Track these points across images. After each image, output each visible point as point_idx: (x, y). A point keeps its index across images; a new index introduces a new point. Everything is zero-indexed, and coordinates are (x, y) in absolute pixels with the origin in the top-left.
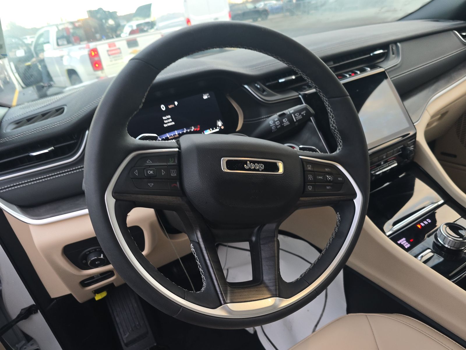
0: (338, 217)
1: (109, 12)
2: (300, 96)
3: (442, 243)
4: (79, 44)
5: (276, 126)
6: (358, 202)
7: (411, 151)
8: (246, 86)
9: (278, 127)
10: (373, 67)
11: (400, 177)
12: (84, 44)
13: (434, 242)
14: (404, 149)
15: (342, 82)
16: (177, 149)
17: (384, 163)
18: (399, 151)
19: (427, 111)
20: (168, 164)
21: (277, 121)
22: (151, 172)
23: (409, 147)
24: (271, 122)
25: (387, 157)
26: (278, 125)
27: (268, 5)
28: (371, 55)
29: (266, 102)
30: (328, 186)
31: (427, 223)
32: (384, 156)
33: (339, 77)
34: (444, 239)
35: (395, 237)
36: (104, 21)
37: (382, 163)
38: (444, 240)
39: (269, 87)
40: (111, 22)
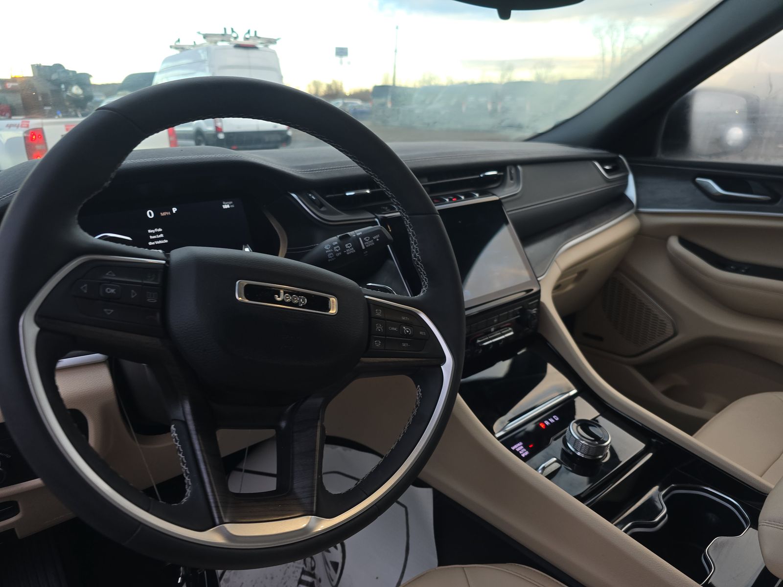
0: (419, 393)
1: (74, 72)
2: (376, 220)
3: (573, 450)
4: (10, 118)
5: (335, 253)
6: (447, 369)
7: (532, 315)
8: (294, 195)
9: (338, 255)
10: (483, 194)
11: (519, 353)
12: (17, 120)
13: (562, 449)
14: (523, 311)
15: (438, 208)
16: (164, 262)
17: (495, 330)
18: (517, 315)
19: (557, 264)
20: (145, 282)
21: (336, 245)
22: (112, 291)
23: (530, 310)
24: (326, 247)
25: (498, 322)
26: (337, 252)
27: (350, 105)
28: (482, 176)
29: (323, 221)
30: (405, 342)
31: (553, 421)
32: (494, 319)
33: (435, 201)
34: (575, 442)
35: (508, 441)
36: (63, 86)
37: (493, 330)
38: (574, 444)
39: (329, 200)
40: (76, 90)
